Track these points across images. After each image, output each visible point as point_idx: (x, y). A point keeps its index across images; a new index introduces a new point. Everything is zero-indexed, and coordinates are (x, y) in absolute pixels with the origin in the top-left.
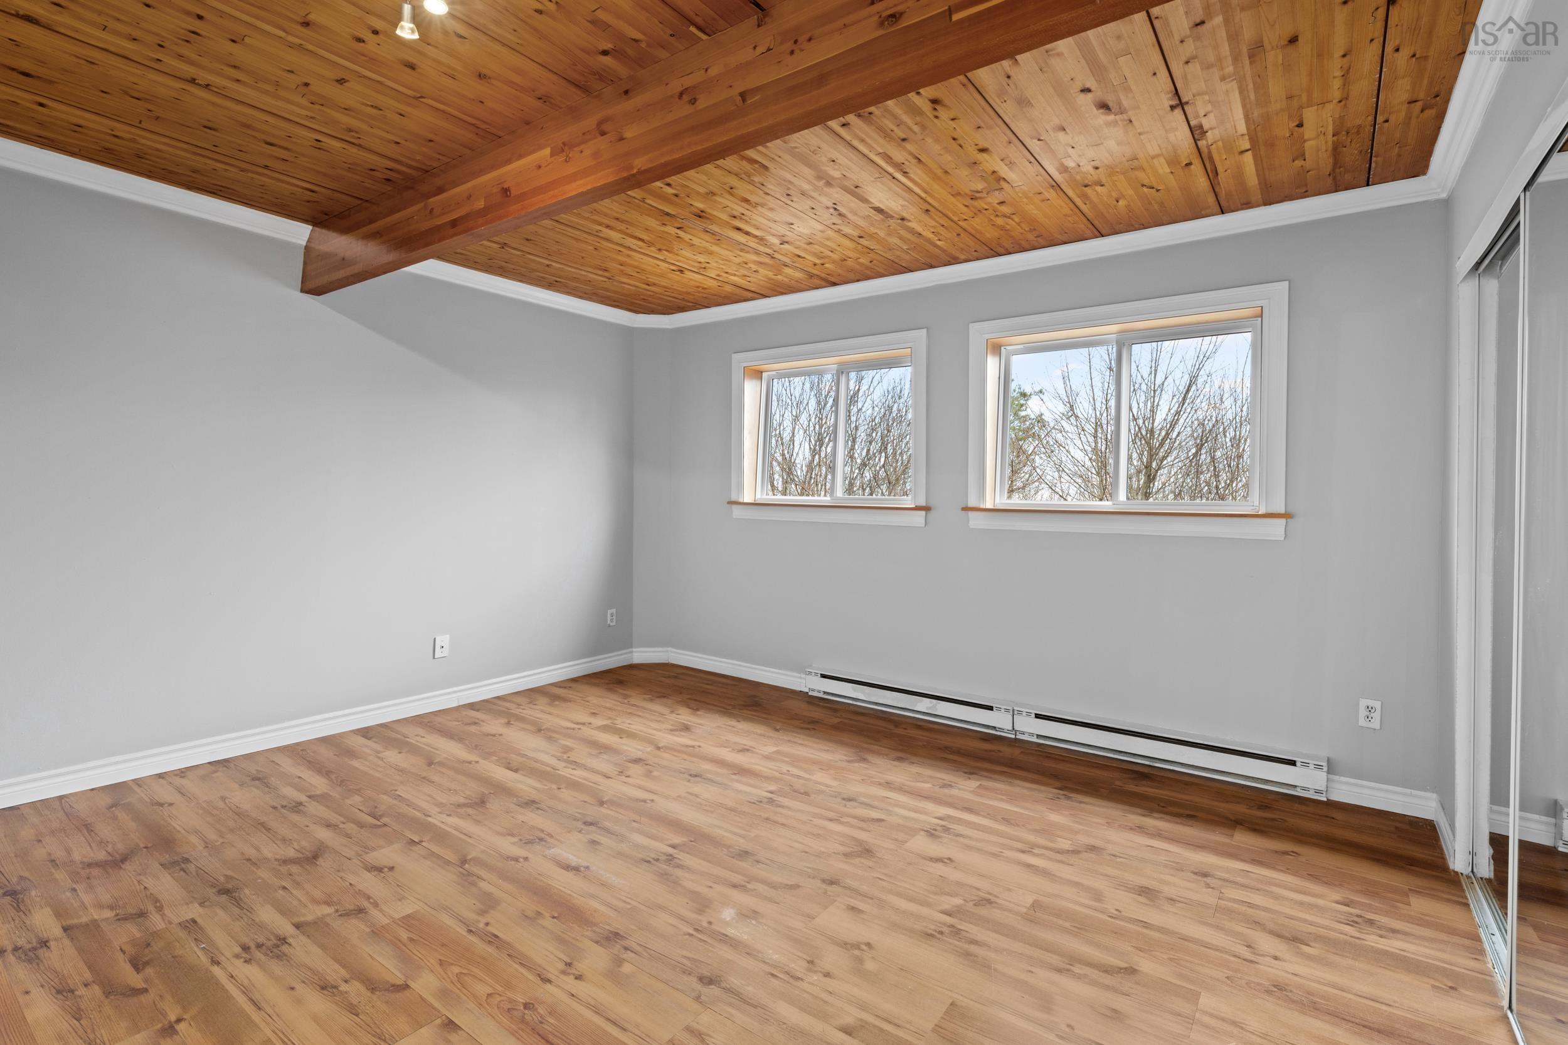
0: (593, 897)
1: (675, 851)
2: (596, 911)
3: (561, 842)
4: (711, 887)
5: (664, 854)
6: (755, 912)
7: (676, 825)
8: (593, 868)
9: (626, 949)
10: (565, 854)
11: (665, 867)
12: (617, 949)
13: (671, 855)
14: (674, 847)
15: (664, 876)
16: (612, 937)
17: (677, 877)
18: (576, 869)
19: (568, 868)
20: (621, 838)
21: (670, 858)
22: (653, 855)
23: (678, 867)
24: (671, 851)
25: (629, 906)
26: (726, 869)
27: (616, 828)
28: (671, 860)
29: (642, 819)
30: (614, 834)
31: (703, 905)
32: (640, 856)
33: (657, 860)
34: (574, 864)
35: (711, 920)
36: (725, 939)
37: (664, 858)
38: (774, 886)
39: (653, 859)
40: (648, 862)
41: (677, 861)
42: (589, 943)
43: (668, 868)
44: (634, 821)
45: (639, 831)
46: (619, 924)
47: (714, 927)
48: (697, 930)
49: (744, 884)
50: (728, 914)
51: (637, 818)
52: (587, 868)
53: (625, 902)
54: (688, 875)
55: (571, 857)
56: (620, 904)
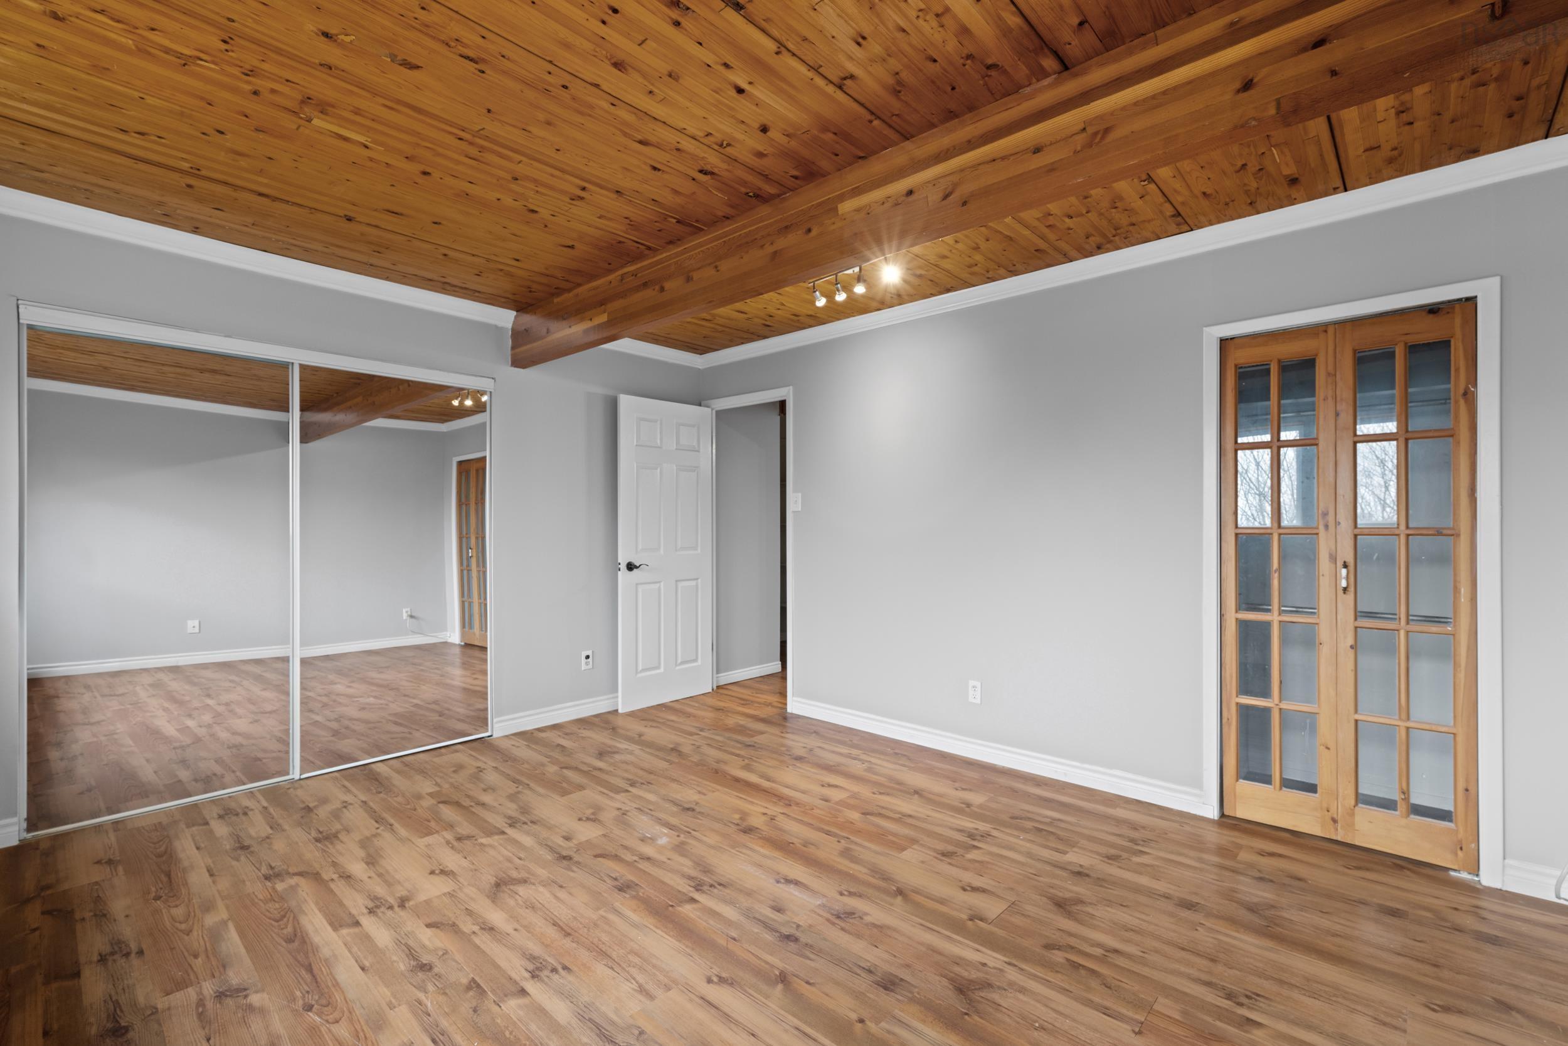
0: (765, 856)
1: (691, 895)
2: (762, 847)
3: (813, 911)
4: (669, 859)
5: (703, 892)
6: (642, 840)
7: (685, 931)
8: (772, 881)
9: (738, 825)
10: (805, 897)
11: (705, 879)
12: (745, 824)
13: (697, 890)
14: (693, 900)
15: (707, 870)
16: (748, 830)
17: (695, 868)
18: (788, 881)
19: (796, 883)
20: (749, 914)
21: (698, 887)
22: (715, 891)
23: (693, 878)
24: (696, 896)
25: (737, 849)
26: (649, 874)
27: (756, 929)
28: (698, 885)
29: (725, 944)
30: (759, 920)
31: (680, 848)
32: (727, 891)
33: (711, 886)
34: (792, 886)
35: (677, 838)
36: (671, 827)
37: (705, 888)
38: (616, 858)
39: (715, 887)
40: (720, 884)
41: (693, 884)
42: (763, 828)
43: (702, 878)
44: (734, 939)
45: (729, 923)
46: (744, 838)
47: (676, 834)
48: (689, 833)
49: (640, 861)
50: (663, 841)
51: (732, 946)
52: (778, 882)
53: (740, 852)
54: (686, 869)
55: (796, 893)
56: (744, 851)
